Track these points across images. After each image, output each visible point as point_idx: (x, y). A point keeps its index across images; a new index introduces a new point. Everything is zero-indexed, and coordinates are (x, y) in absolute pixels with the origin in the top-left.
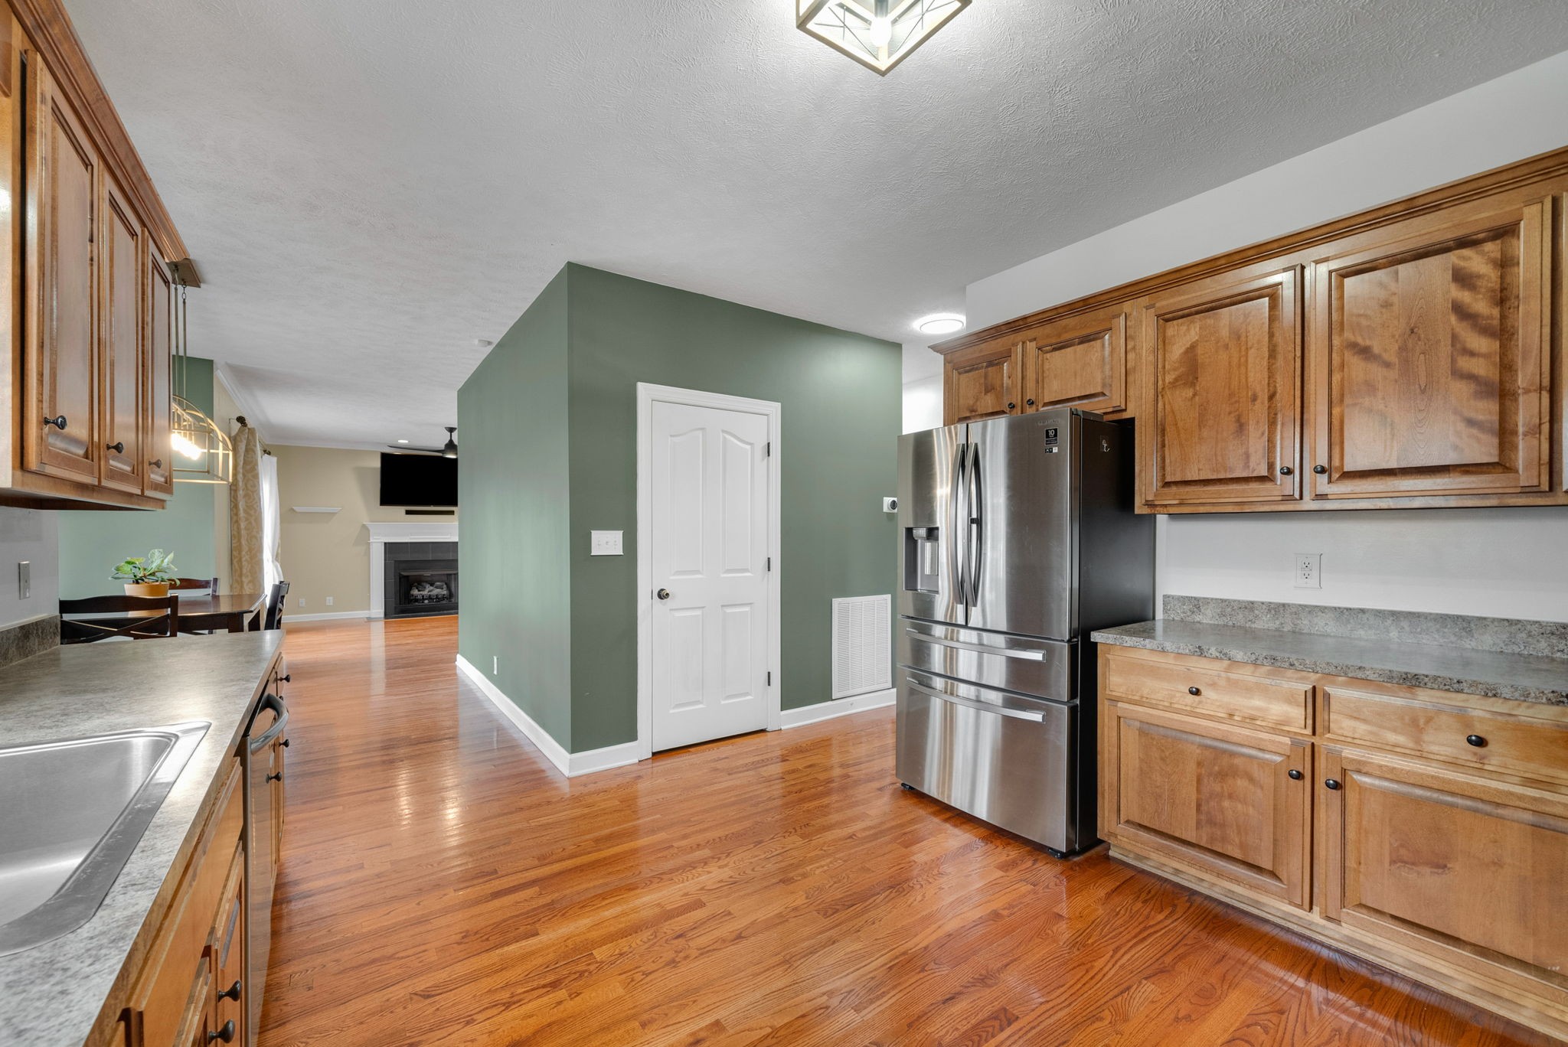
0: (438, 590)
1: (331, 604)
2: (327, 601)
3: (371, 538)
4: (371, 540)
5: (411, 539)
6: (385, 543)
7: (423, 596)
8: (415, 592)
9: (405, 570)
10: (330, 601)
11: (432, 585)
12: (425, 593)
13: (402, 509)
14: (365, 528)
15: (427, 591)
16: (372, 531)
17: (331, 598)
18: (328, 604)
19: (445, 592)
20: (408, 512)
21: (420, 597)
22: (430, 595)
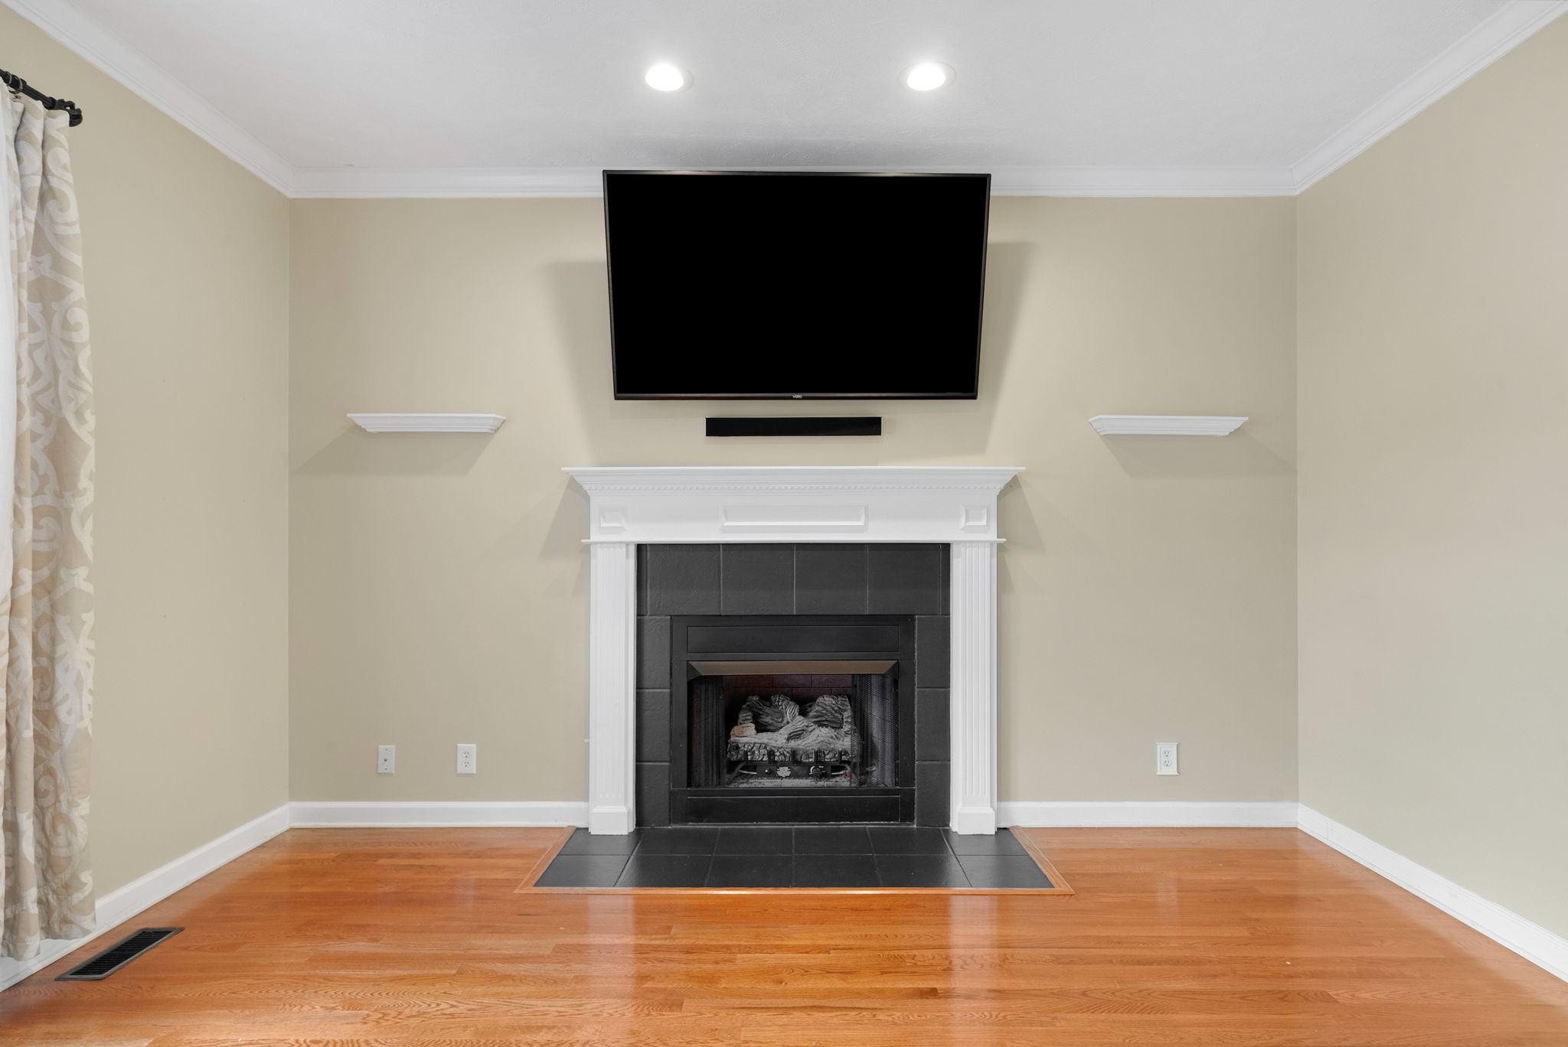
0: (825, 732)
1: (473, 769)
2: (461, 758)
3: (593, 528)
4: (595, 537)
5: (725, 530)
6: (641, 548)
7: (771, 754)
8: (746, 736)
9: (707, 651)
10: (468, 757)
11: (804, 705)
12: (777, 740)
13: (694, 412)
14: (576, 490)
15: (784, 732)
16: (596, 502)
17: (472, 747)
18: (461, 769)
19: (845, 742)
20: (717, 427)
21: (760, 756)
22: (794, 753)
